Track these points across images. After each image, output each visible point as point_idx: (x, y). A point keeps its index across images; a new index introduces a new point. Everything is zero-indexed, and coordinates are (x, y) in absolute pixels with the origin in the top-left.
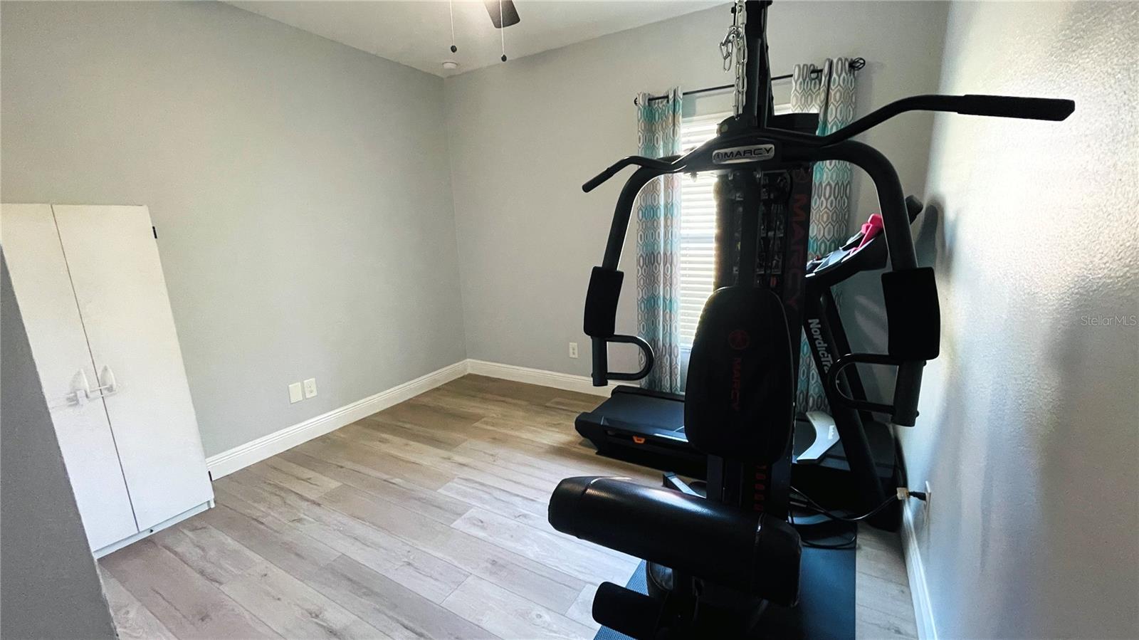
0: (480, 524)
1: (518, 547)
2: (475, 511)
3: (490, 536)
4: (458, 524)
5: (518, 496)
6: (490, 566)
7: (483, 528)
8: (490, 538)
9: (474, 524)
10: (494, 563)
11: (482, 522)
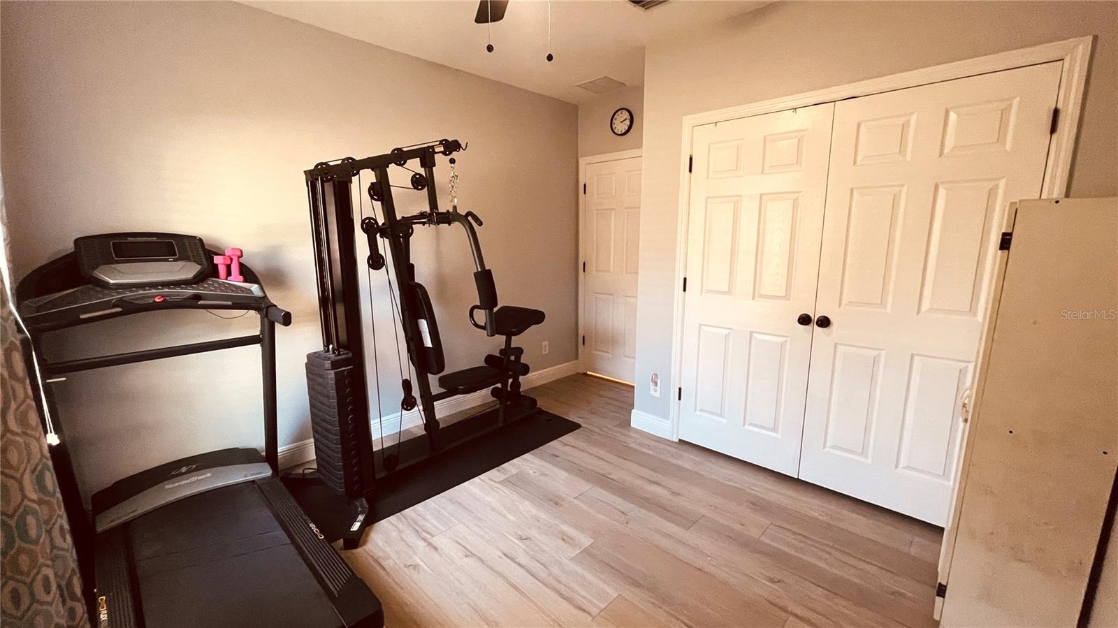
0: (565, 538)
1: (534, 511)
2: (569, 555)
3: (557, 525)
4: (586, 541)
5: (519, 565)
6: (560, 502)
7: (563, 533)
8: (557, 522)
9: (571, 539)
10: (556, 503)
11: (563, 539)
